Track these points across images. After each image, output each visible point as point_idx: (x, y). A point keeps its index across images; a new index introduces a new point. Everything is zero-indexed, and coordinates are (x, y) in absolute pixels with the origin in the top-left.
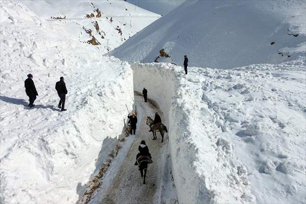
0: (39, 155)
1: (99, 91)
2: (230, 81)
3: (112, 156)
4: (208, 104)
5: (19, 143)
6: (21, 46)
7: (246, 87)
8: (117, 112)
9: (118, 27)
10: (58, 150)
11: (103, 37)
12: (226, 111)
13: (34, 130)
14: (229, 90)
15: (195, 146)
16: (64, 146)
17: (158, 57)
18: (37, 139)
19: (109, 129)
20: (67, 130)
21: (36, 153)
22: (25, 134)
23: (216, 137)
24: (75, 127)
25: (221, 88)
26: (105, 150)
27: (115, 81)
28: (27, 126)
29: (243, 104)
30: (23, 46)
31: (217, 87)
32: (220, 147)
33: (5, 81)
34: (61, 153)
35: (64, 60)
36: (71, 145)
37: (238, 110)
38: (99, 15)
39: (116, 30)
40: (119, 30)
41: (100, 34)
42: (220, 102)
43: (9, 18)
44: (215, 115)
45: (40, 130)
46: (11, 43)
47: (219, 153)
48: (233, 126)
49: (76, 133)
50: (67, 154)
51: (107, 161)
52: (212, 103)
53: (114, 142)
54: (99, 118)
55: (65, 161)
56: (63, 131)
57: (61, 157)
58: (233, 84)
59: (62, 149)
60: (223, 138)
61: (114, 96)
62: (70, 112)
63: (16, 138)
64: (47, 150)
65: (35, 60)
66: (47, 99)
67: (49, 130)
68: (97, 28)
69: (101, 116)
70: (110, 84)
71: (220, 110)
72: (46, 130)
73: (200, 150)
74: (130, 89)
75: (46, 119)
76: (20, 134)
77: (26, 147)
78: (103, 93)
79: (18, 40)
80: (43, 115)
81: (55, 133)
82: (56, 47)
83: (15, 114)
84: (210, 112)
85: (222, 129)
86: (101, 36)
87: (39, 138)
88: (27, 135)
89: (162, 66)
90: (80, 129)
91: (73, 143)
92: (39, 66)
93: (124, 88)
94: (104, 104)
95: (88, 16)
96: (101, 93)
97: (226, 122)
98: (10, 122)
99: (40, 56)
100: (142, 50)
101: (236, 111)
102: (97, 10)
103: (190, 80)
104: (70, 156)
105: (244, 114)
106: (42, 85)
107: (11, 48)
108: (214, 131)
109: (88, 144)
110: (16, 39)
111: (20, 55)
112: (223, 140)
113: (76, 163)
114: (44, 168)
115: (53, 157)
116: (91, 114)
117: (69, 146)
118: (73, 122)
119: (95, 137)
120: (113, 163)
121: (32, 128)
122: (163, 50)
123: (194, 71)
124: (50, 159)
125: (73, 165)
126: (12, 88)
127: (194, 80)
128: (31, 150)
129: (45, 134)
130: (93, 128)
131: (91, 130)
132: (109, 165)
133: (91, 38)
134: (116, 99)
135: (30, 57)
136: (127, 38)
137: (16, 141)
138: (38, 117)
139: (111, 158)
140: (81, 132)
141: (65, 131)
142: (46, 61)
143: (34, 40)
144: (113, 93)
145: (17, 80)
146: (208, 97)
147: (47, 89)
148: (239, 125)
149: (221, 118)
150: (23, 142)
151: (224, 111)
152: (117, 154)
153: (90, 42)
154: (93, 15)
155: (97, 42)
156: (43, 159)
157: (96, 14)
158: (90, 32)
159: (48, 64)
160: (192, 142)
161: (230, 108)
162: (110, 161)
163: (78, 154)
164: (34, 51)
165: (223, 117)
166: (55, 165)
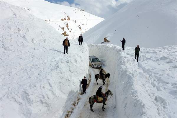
0: (21, 104)
1: (67, 59)
2: (156, 55)
3: (74, 105)
4: (143, 70)
5: (8, 94)
6: (19, 30)
7: (169, 59)
8: (78, 74)
9: (79, 26)
10: (36, 100)
11: (70, 32)
12: (157, 75)
13: (20, 85)
14: (157, 60)
15: (141, 103)
16: (41, 97)
17: (103, 42)
18: (21, 92)
19: (73, 85)
20: (43, 86)
21: (20, 102)
22: (13, 88)
23: (154, 95)
24: (49, 83)
25: (151, 59)
26: (69, 100)
27: (77, 53)
28: (16, 81)
29: (170, 70)
30: (21, 30)
31: (148, 59)
32: (159, 103)
33: (6, 51)
34: (38, 102)
35: (45, 39)
36: (46, 96)
37: (167, 74)
38: (69, 19)
39: (78, 27)
40: (80, 27)
41: (69, 30)
42: (152, 68)
43: (14, 14)
44: (149, 78)
45: (24, 85)
46: (13, 28)
47: (158, 108)
48: (165, 87)
49: (49, 88)
50: (42, 103)
51: (71, 109)
52: (146, 69)
53: (76, 95)
54: (66, 78)
55: (40, 109)
56: (40, 86)
57: (37, 106)
58: (159, 57)
59: (39, 100)
60: (159, 96)
61: (77, 64)
62: (47, 73)
63: (7, 90)
64: (28, 100)
65: (27, 39)
66: (32, 64)
67: (30, 86)
68: (67, 26)
69: (67, 76)
70: (74, 55)
71: (153, 75)
72: (28, 85)
73: (146, 106)
74: (87, 59)
75: (30, 77)
76: (9, 87)
77: (12, 98)
78: (70, 61)
79: (18, 27)
80: (28, 74)
81: (35, 87)
82: (41, 32)
83: (8, 73)
84: (146, 75)
85: (157, 89)
86: (69, 31)
87: (23, 91)
88: (15, 89)
89: (107, 46)
90: (53, 85)
91: (47, 95)
92: (29, 43)
93: (83, 59)
94: (69, 68)
95: (62, 20)
96: (68, 60)
97: (159, 83)
98: (4, 79)
99: (30, 37)
100: (93, 38)
101: (166, 75)
102: (68, 16)
103: (128, 54)
104: (44, 105)
105: (172, 78)
106: (29, 55)
107: (13, 31)
108: (151, 90)
109: (57, 96)
110: (16, 26)
111: (17, 36)
112: (159, 97)
113: (48, 110)
114: (24, 114)
115: (32, 105)
116: (61, 74)
117: (44, 97)
118: (48, 80)
119: (63, 91)
120: (75, 111)
121: (19, 84)
122: (106, 38)
123: (128, 49)
124: (29, 107)
125: (46, 112)
126: (10, 56)
127: (130, 54)
128: (16, 100)
129: (27, 88)
130: (61, 84)
131: (60, 86)
132: (72, 112)
133: (64, 32)
134: (78, 65)
135: (24, 37)
136: (84, 32)
137: (6, 93)
138: (24, 76)
139: (74, 107)
140: (53, 87)
141: (42, 86)
142: (34, 40)
143: (27, 27)
144: (76, 61)
145: (14, 51)
146: (143, 65)
147: (32, 57)
148: (170, 86)
149: (154, 80)
150: (11, 93)
151: (156, 75)
152: (77, 103)
153: (63, 34)
154: (65, 19)
155: (67, 34)
156: (24, 107)
157: (67, 18)
158: (63, 29)
159: (35, 42)
160: (138, 99)
161: (161, 73)
162: (73, 109)
163: (50, 104)
164: (27, 34)
165: (156, 80)
166: (33, 112)
